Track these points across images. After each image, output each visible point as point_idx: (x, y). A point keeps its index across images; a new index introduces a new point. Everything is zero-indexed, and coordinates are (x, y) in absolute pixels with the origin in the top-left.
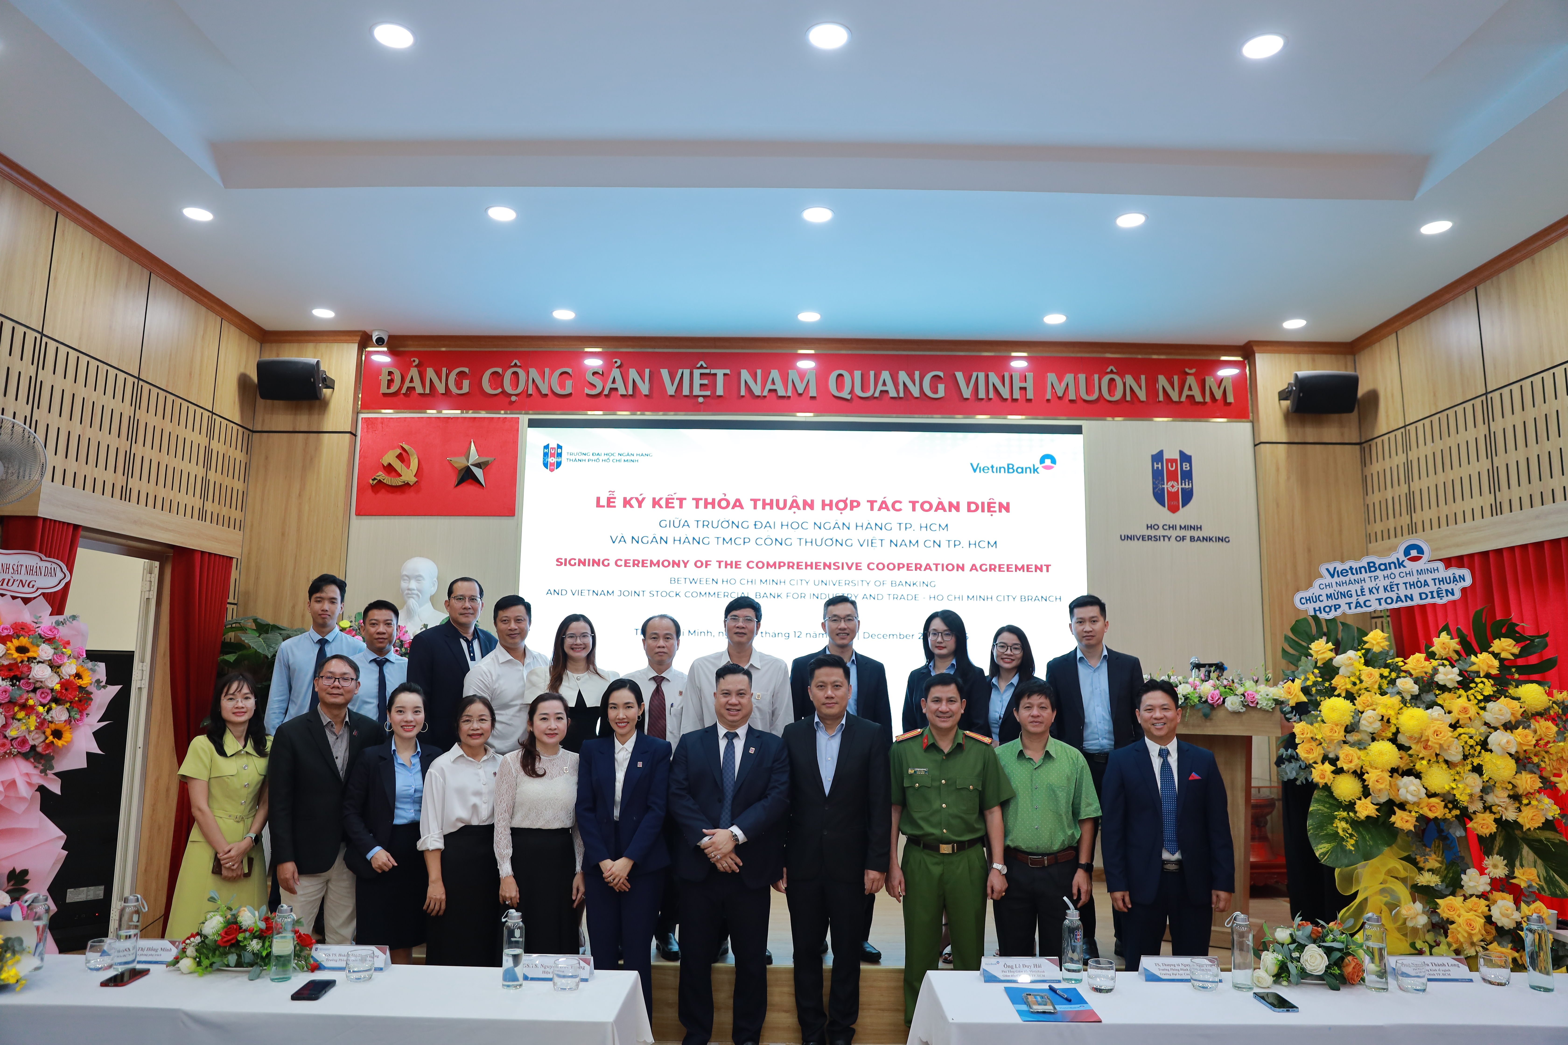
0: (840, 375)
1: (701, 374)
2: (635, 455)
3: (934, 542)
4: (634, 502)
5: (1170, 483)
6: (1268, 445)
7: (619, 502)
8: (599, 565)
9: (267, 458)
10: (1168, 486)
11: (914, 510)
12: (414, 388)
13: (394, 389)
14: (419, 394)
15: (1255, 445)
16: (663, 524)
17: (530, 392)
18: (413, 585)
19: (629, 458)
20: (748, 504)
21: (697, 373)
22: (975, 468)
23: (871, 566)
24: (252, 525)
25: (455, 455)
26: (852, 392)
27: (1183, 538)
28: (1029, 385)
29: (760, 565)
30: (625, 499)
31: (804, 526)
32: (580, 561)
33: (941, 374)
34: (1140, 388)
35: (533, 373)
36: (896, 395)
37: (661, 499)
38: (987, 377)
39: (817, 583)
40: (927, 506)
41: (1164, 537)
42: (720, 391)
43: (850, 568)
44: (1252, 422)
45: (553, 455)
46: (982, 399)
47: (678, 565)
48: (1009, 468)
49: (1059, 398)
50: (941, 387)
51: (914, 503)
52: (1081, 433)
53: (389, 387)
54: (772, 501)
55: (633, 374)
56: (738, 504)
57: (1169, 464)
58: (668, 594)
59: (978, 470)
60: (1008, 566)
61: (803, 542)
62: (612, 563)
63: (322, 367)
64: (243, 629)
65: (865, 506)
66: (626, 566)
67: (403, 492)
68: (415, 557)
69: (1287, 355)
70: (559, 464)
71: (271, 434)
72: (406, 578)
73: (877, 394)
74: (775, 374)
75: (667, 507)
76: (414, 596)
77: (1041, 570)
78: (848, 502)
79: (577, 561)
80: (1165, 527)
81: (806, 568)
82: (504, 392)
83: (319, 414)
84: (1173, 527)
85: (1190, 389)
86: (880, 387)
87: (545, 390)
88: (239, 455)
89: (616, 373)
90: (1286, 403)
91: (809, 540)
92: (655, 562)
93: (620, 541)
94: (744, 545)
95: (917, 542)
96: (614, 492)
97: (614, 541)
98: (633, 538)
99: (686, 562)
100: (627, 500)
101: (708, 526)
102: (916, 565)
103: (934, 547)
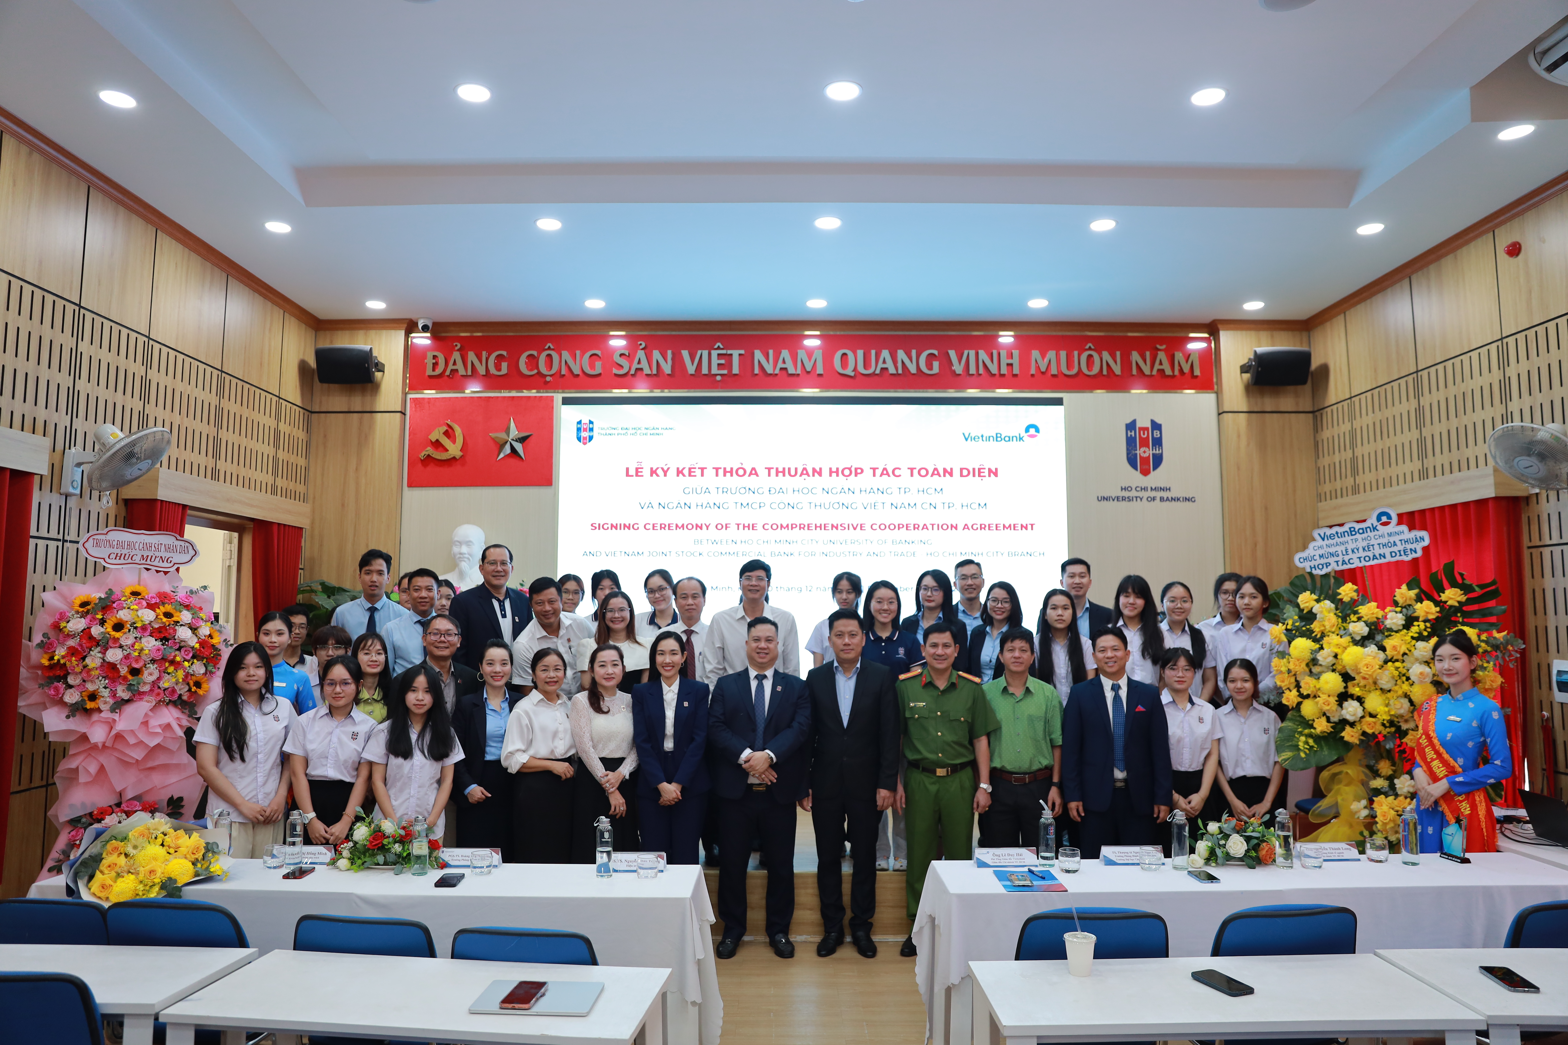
0: (844, 355)
1: (719, 355)
2: (660, 429)
3: (930, 504)
4: (660, 472)
5: (1143, 449)
6: (1230, 414)
7: (646, 472)
8: (629, 529)
9: (325, 436)
10: (1140, 452)
11: (912, 475)
12: (457, 370)
13: (438, 371)
14: (462, 374)
15: (1219, 414)
16: (687, 491)
17: (563, 372)
18: (464, 549)
19: (655, 432)
20: (763, 472)
21: (714, 353)
23: (874, 527)
24: (314, 498)
25: (496, 431)
26: (855, 369)
27: (1154, 499)
28: (1016, 361)
29: (775, 527)
30: (652, 469)
31: (814, 491)
33: (936, 352)
34: (1116, 363)
35: (566, 355)
36: (894, 372)
37: (684, 468)
38: (977, 354)
39: (825, 543)
40: (923, 472)
41: (1136, 497)
42: (736, 370)
43: (855, 529)
44: (1217, 393)
45: (585, 430)
46: (973, 375)
47: (701, 528)
49: (1042, 373)
50: (936, 364)
51: (912, 470)
52: (1062, 404)
53: (434, 370)
54: (784, 469)
55: (656, 355)
56: (754, 472)
57: (1142, 432)
58: (692, 554)
59: (969, 439)
60: (996, 525)
61: (813, 505)
62: (641, 527)
63: (375, 354)
64: (312, 591)
65: (868, 472)
66: (653, 529)
67: (450, 466)
69: (1249, 332)
70: (591, 438)
71: (328, 415)
72: (458, 543)
73: (878, 372)
74: (785, 354)
75: (690, 475)
76: (466, 559)
77: (1026, 529)
78: (853, 469)
79: (609, 526)
80: (1138, 489)
81: (816, 529)
82: (539, 373)
83: (371, 396)
84: (1145, 489)
85: (1161, 364)
86: (881, 365)
87: (576, 370)
88: (301, 434)
89: (641, 354)
90: (1247, 376)
91: (818, 504)
92: (680, 526)
93: (648, 507)
94: (760, 509)
95: (915, 504)
96: (641, 462)
97: (643, 507)
98: (659, 504)
99: (708, 525)
100: (654, 469)
101: (727, 492)
102: (914, 525)
103: (930, 509)
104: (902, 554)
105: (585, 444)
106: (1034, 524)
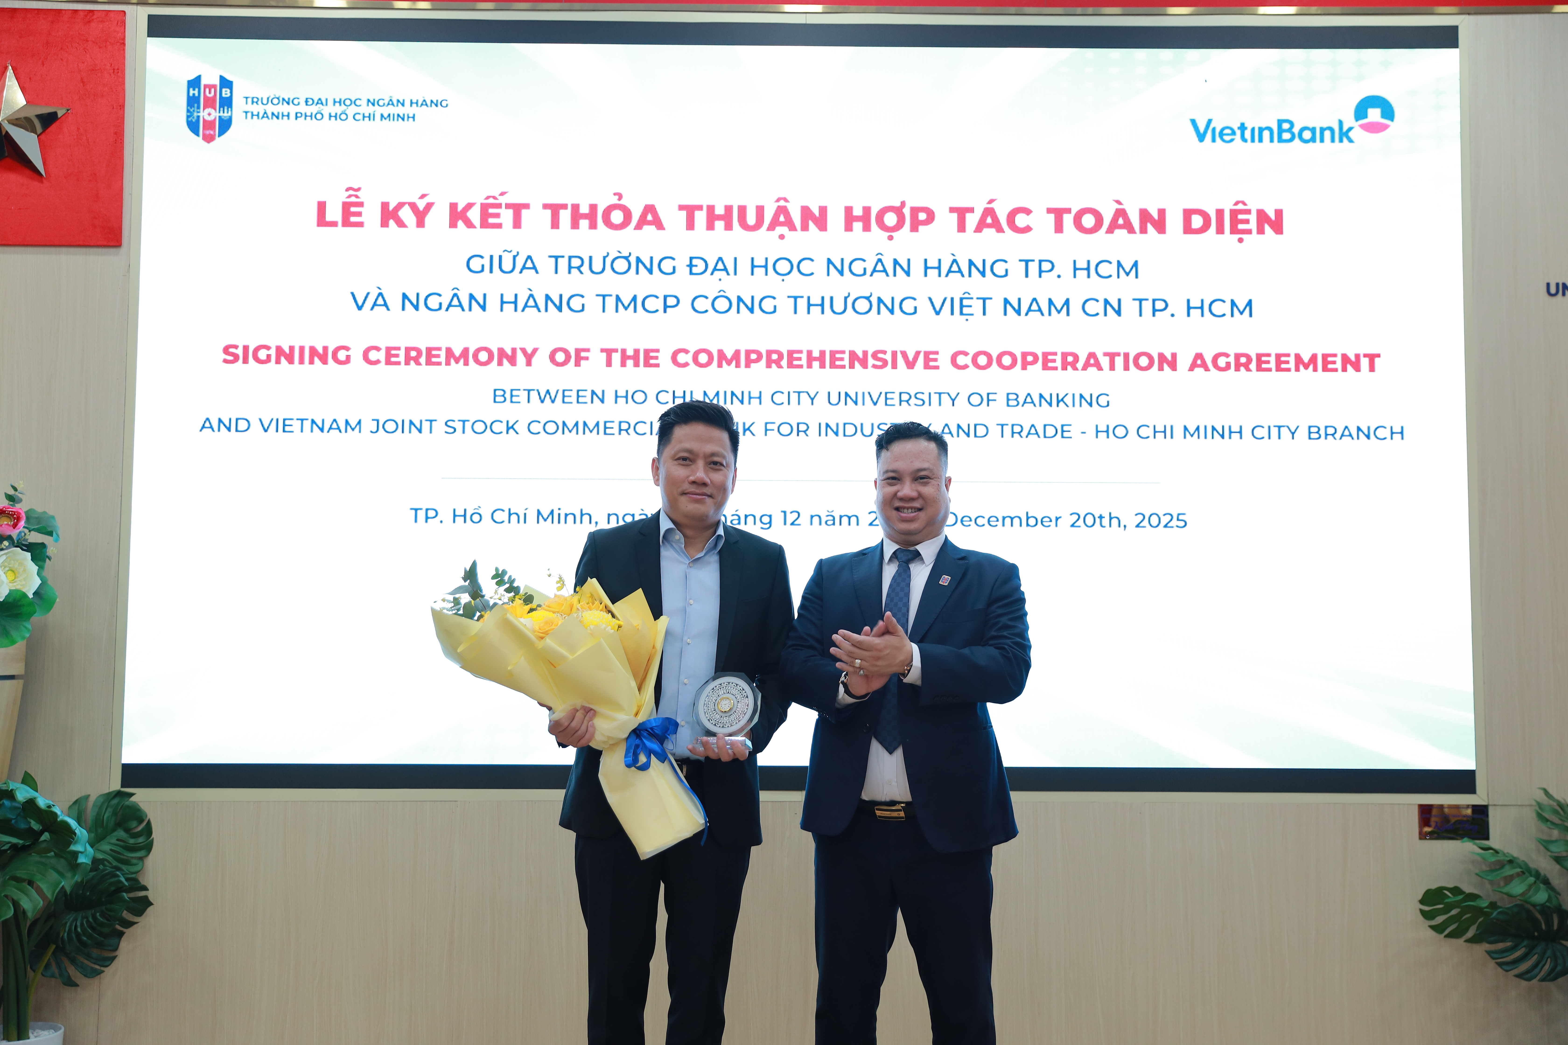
2: (407, 103)
3: (1106, 302)
4: (406, 214)
7: (371, 214)
8: (324, 361)
11: (1059, 228)
19: (394, 111)
20: (674, 219)
22: (1202, 130)
23: (961, 360)
29: (703, 358)
30: (385, 205)
31: (806, 267)
32: (279, 351)
37: (470, 206)
39: (834, 400)
40: (1088, 221)
43: (910, 365)
45: (210, 103)
47: (513, 361)
48: (1281, 131)
51: (1058, 214)
52: (1454, 44)
54: (729, 209)
56: (651, 217)
58: (489, 427)
60: (1278, 356)
61: (802, 304)
62: (357, 355)
65: (946, 221)
66: (388, 362)
70: (225, 125)
75: (484, 224)
77: (1357, 367)
78: (907, 211)
79: (273, 352)
81: (810, 366)
91: (816, 300)
92: (457, 353)
93: (375, 304)
94: (665, 311)
95: (1067, 302)
96: (359, 189)
97: (360, 304)
98: (405, 296)
99: (529, 351)
100: (391, 208)
101: (582, 269)
102: (1065, 355)
103: (1105, 315)
104: (1033, 430)
105: (209, 139)
106: (1378, 356)
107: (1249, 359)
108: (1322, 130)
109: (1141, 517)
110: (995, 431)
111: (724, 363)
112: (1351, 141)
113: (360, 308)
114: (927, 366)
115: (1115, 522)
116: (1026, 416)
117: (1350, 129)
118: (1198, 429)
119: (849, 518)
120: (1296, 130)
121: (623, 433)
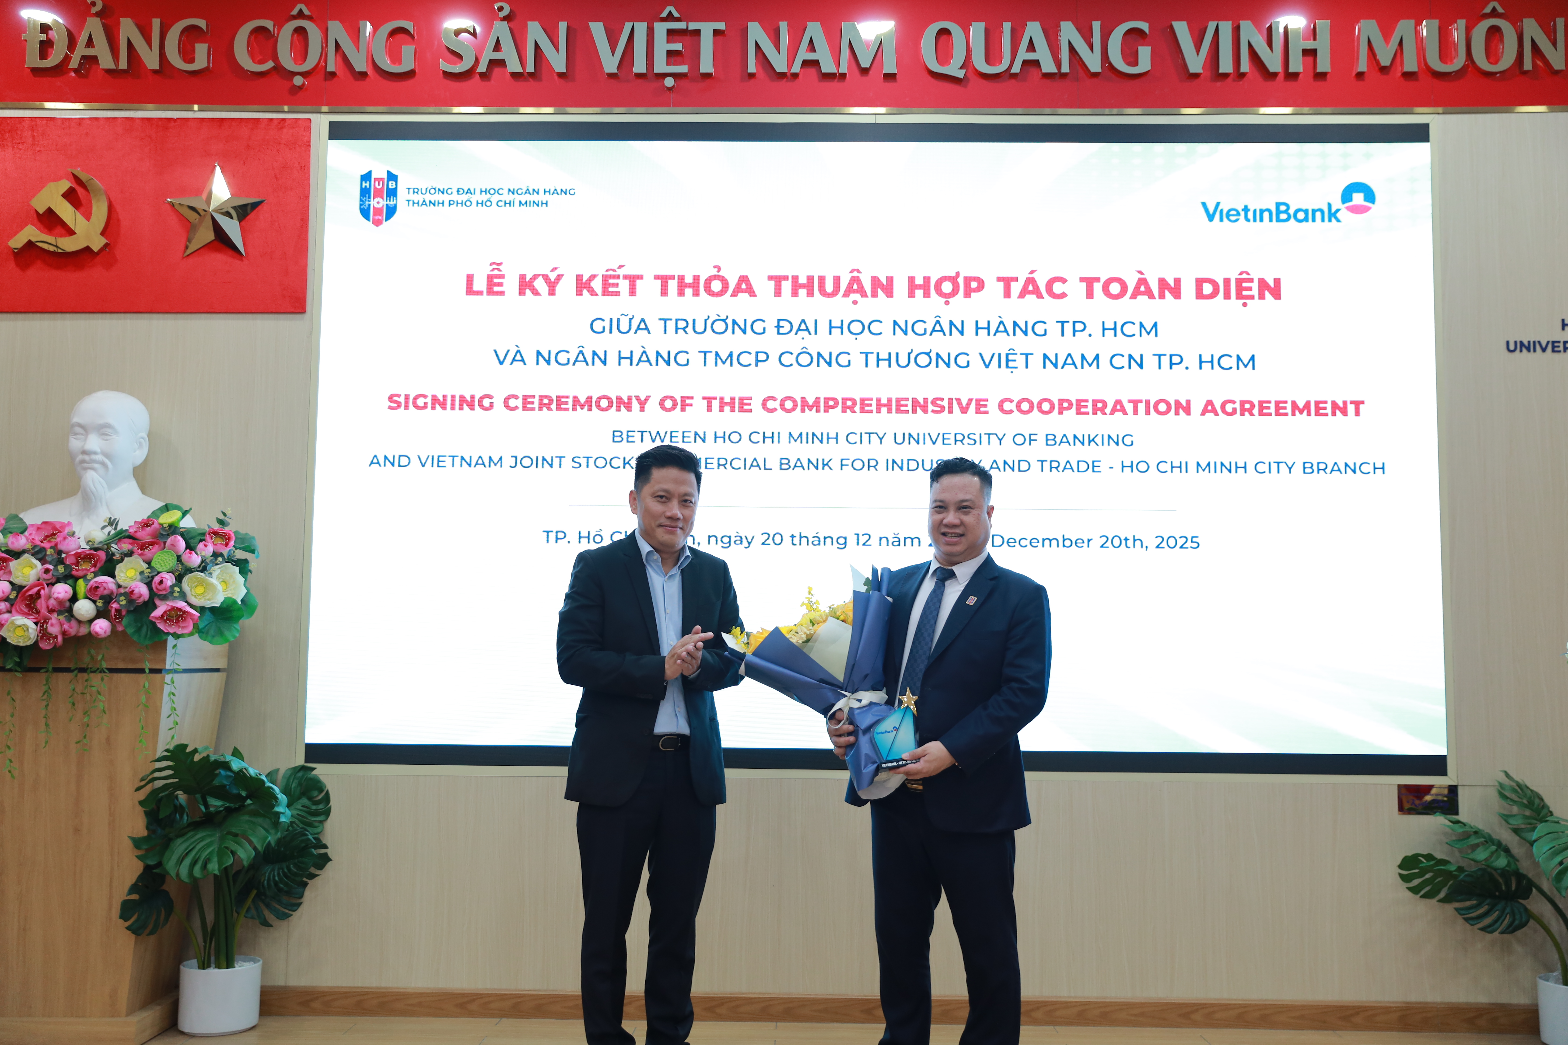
0: (944, 31)
1: (670, 32)
2: (541, 192)
3: (1131, 357)
4: (540, 284)
7: (511, 284)
8: (472, 407)
11: (1090, 295)
12: (94, 59)
13: (53, 60)
14: (108, 71)
17: (331, 68)
18: (93, 443)
19: (530, 198)
20: (764, 287)
21: (661, 29)
22: (1211, 212)
23: (1007, 406)
25: (182, 192)
26: (967, 64)
28: (1323, 46)
29: (789, 405)
30: (522, 277)
31: (875, 328)
32: (435, 399)
33: (1144, 26)
34: (1554, 44)
35: (336, 29)
36: (1054, 70)
37: (593, 277)
38: (1236, 30)
39: (899, 440)
40: (1115, 288)
42: (707, 65)
43: (964, 410)
45: (378, 193)
46: (1226, 76)
47: (629, 407)
48: (1278, 212)
49: (1384, 69)
50: (1145, 53)
51: (1090, 282)
52: (1426, 139)
53: (43, 55)
54: (810, 279)
55: (535, 31)
56: (745, 286)
58: (609, 463)
60: (1277, 403)
61: (872, 359)
62: (498, 402)
65: (994, 289)
66: (525, 408)
67: (79, 267)
68: (100, 388)
70: (391, 211)
72: (78, 430)
73: (1016, 69)
74: (814, 30)
75: (605, 293)
76: (96, 466)
77: (1345, 412)
78: (961, 281)
79: (429, 400)
81: (879, 411)
82: (278, 69)
86: (1023, 55)
87: (360, 64)
89: (501, 30)
91: (884, 356)
92: (582, 400)
93: (514, 360)
94: (757, 365)
95: (1097, 357)
96: (500, 264)
97: (502, 359)
98: (539, 353)
99: (643, 399)
100: (527, 279)
101: (686, 330)
102: (1095, 402)
103: (1130, 368)
104: (1068, 466)
105: (377, 223)
106: (1363, 402)
107: (1253, 406)
108: (1314, 211)
109: (1160, 539)
110: (1036, 466)
111: (806, 409)
112: (1338, 220)
113: (501, 363)
114: (978, 411)
115: (1138, 543)
116: (1062, 453)
117: (1338, 210)
118: (1209, 464)
119: (912, 539)
120: (1291, 211)
121: (721, 467)
